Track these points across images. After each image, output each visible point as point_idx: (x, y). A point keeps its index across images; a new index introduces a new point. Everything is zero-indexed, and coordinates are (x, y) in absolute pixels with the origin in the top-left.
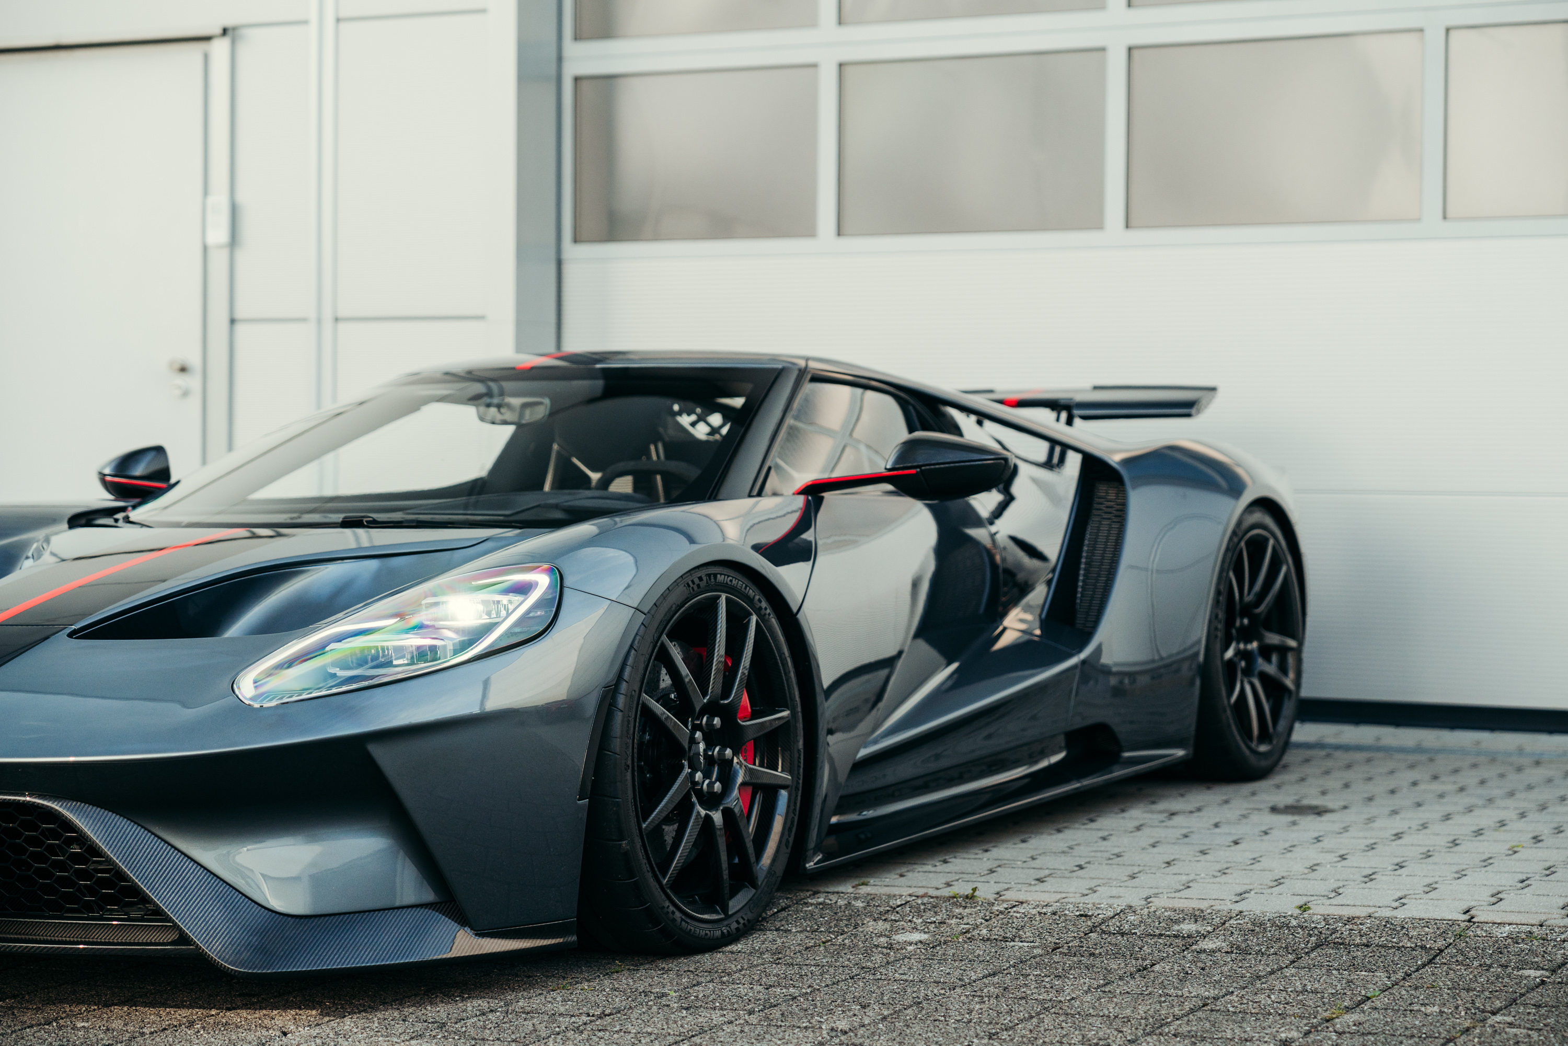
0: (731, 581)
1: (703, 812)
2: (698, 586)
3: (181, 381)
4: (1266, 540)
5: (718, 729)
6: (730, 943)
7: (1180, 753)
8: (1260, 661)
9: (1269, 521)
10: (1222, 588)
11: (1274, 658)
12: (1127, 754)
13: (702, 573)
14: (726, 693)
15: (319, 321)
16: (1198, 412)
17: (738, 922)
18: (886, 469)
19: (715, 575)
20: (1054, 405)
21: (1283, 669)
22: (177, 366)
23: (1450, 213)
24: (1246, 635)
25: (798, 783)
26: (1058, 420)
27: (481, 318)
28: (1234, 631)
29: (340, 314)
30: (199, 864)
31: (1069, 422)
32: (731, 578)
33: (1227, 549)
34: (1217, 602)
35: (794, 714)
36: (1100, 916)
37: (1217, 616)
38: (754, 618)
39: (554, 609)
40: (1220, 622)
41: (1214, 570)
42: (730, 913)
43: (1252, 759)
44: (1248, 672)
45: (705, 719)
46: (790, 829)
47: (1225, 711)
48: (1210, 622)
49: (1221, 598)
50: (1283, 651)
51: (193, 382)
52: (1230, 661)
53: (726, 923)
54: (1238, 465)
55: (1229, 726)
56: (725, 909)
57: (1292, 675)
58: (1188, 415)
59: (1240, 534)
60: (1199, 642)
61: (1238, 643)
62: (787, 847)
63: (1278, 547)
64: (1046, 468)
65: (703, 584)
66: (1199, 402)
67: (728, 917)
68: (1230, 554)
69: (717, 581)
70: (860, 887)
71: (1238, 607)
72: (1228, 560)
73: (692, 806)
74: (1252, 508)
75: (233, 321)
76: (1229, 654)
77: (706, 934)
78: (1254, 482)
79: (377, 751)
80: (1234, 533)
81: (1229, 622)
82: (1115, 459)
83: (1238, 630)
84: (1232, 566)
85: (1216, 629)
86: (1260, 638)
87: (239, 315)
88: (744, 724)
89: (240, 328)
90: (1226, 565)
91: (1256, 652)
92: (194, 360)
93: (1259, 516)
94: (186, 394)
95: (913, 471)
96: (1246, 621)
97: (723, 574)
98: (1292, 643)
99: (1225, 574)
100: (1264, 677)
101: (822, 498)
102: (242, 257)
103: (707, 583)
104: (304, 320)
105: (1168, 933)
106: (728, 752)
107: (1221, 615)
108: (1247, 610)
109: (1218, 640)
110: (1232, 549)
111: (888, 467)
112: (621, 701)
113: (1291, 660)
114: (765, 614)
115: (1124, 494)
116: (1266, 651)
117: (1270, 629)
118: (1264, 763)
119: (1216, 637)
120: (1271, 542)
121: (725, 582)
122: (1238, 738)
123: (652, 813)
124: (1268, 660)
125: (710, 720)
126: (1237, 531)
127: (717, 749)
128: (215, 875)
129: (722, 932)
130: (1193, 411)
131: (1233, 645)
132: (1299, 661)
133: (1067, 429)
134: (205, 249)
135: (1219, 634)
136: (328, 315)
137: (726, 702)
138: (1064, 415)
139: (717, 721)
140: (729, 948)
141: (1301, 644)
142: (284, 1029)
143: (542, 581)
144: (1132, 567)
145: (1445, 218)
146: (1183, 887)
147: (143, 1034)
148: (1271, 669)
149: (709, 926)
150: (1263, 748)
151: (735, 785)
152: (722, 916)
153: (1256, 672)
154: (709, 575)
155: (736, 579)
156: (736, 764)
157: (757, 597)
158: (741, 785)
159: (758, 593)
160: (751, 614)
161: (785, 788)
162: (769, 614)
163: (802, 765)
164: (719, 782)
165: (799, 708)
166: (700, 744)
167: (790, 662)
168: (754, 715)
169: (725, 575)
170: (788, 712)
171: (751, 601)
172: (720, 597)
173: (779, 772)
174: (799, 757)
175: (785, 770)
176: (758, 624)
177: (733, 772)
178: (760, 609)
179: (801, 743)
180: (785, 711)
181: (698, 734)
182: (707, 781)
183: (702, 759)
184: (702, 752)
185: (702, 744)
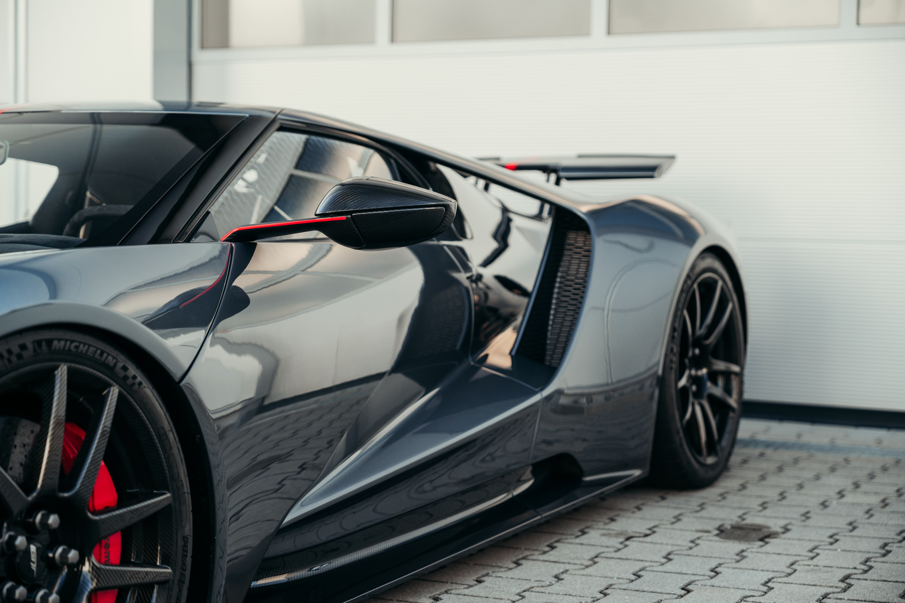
0: (77, 347)
2: (19, 356)
4: (716, 282)
7: (637, 473)
8: (709, 384)
9: (718, 265)
10: (677, 325)
11: (721, 382)
12: (588, 479)
13: (28, 340)
14: (66, 483)
16: (660, 175)
18: (316, 215)
19: (49, 342)
20: (546, 169)
21: (728, 390)
23: (862, 21)
24: (698, 363)
25: (183, 575)
26: (548, 180)
28: (687, 361)
31: (558, 183)
32: (77, 344)
33: (682, 291)
34: (672, 338)
35: (177, 496)
37: (672, 350)
38: (114, 392)
40: (675, 355)
41: (670, 310)
43: (701, 472)
44: (698, 395)
45: (38, 517)
47: (678, 433)
48: (666, 355)
49: (676, 334)
50: (727, 375)
52: (684, 388)
54: (692, 217)
55: (681, 445)
57: (735, 395)
58: (652, 177)
59: (693, 277)
60: (658, 363)
61: (690, 369)
63: (725, 289)
64: (537, 220)
65: (27, 354)
66: (660, 167)
68: (684, 295)
69: (53, 348)
71: (691, 339)
72: (682, 300)
74: (704, 255)
76: (683, 382)
78: (706, 232)
80: (688, 276)
81: (683, 353)
82: (582, 210)
83: (690, 360)
84: (686, 305)
85: (671, 361)
86: (708, 365)
88: (97, 518)
90: (681, 306)
91: (706, 377)
93: (711, 262)
95: (344, 217)
96: (697, 351)
97: (63, 339)
98: (735, 368)
99: (679, 313)
100: (712, 399)
101: (256, 244)
103: (35, 350)
106: (73, 555)
107: (676, 349)
108: (698, 342)
109: (673, 371)
110: (686, 290)
111: (318, 213)
113: (735, 384)
114: (133, 384)
115: (590, 241)
116: (713, 376)
117: (717, 357)
118: (711, 474)
119: (671, 368)
120: (720, 283)
121: (67, 348)
122: (689, 455)
124: (715, 383)
125: (45, 518)
126: (691, 275)
127: (60, 550)
130: (656, 174)
131: (687, 373)
132: (741, 383)
133: (556, 188)
135: (674, 366)
137: (66, 495)
138: (553, 177)
139: (53, 520)
141: (742, 368)
144: (595, 308)
145: (858, 23)
148: (717, 391)
150: (710, 460)
151: (82, 593)
153: (705, 395)
154: (39, 343)
155: (85, 344)
156: (86, 568)
157: (120, 365)
158: (93, 592)
159: (122, 360)
160: (109, 385)
161: (163, 583)
162: (140, 384)
163: (190, 554)
164: (58, 593)
165: (187, 488)
166: (28, 551)
167: (172, 437)
168: (122, 502)
169: (66, 341)
170: (168, 495)
171: (110, 370)
172: (57, 368)
173: (155, 566)
174: (185, 546)
175: (166, 562)
176: (121, 396)
177: (82, 578)
178: (126, 378)
179: (188, 529)
180: (164, 494)
181: (20, 541)
182: (41, 593)
183: (34, 566)
184: (34, 558)
185: (33, 548)
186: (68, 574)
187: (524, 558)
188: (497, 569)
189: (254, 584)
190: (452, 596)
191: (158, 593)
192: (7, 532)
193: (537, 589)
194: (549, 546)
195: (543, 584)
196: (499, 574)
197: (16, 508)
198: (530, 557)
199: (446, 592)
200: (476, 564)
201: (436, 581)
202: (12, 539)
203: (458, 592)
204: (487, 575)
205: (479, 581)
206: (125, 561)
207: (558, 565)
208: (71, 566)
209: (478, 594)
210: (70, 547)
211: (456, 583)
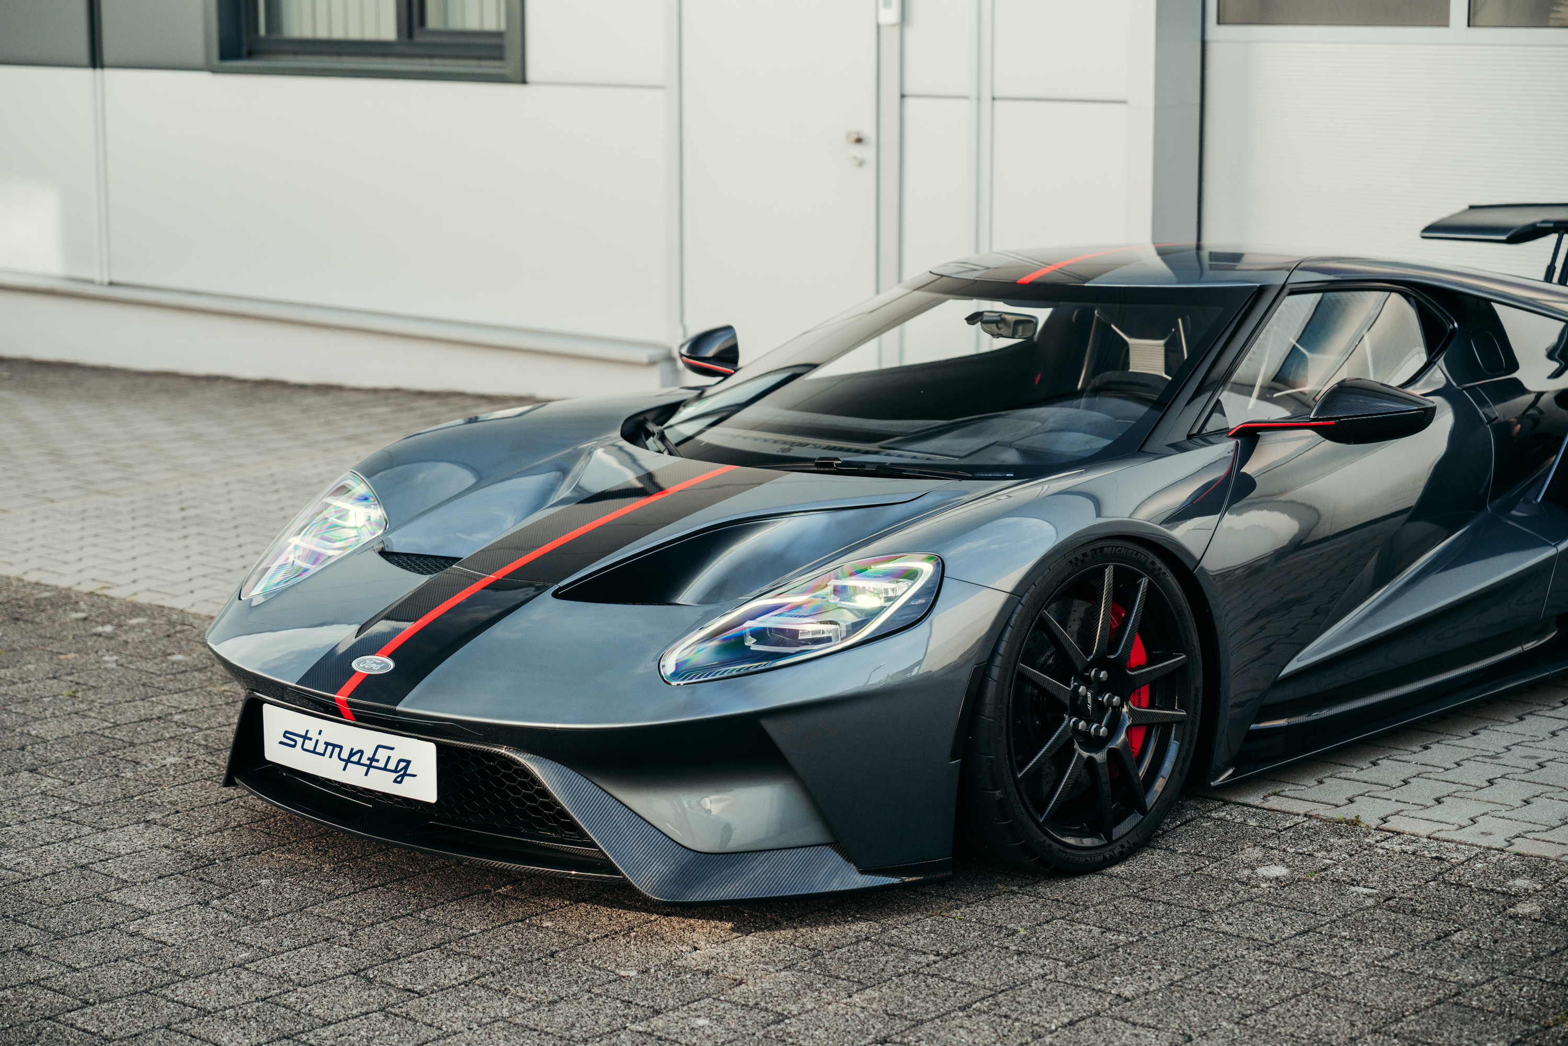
0: (1120, 551)
1: (1086, 754)
2: (1083, 562)
3: (858, 150)
5: (1104, 682)
6: (1111, 865)
13: (1088, 550)
14: (1113, 648)
15: (979, 99)
17: (1122, 846)
19: (1102, 549)
22: (855, 137)
25: (1195, 717)
27: (1124, 102)
29: (996, 95)
30: (629, 809)
32: (1121, 548)
35: (1191, 657)
36: (1452, 860)
38: (1144, 582)
39: (933, 598)
42: (1114, 838)
45: (1093, 672)
46: (1185, 760)
51: (867, 152)
53: (1109, 848)
56: (1109, 836)
62: (1180, 774)
65: (1087, 560)
67: (1111, 841)
69: (1104, 553)
70: (1270, 798)
73: (1074, 751)
75: (903, 96)
77: (1086, 861)
79: (769, 726)
87: (908, 90)
88: (1132, 673)
89: (909, 102)
92: (869, 132)
94: (861, 163)
95: (1332, 422)
97: (1111, 547)
102: (910, 34)
103: (1092, 557)
104: (966, 97)
105: (1499, 889)
106: (1116, 699)
112: (995, 672)
114: (1159, 574)
121: (1113, 553)
123: (1027, 764)
125: (1098, 673)
127: (1107, 696)
128: (642, 818)
129: (1104, 857)
134: (878, 27)
136: (986, 96)
137: (1112, 657)
139: (1103, 674)
140: (1109, 870)
142: (696, 945)
143: (927, 569)
146: (1560, 823)
147: (587, 940)
149: (1092, 852)
151: (1122, 727)
152: (1106, 842)
154: (1095, 550)
155: (1126, 547)
156: (1125, 710)
157: (1150, 561)
158: (1129, 727)
159: (1152, 557)
160: (1142, 576)
161: (1180, 722)
162: (1164, 573)
163: (1200, 701)
164: (1106, 726)
165: (1198, 651)
166: (1086, 695)
167: (1188, 612)
168: (1150, 662)
169: (1113, 547)
170: (1184, 656)
171: (1142, 565)
172: (1106, 567)
173: (1174, 710)
174: (1197, 695)
175: (1181, 707)
176: (1150, 584)
177: (1122, 717)
178: (1154, 570)
179: (1199, 682)
180: (1181, 656)
181: (1082, 689)
182: (1094, 726)
183: (1090, 707)
184: (1090, 701)
185: (1089, 694)
186: (1111, 713)
187: (1531, 713)
188: (1497, 723)
189: (1253, 726)
190: (1442, 746)
191: (1176, 730)
192: (1074, 682)
193: (1526, 744)
194: (1562, 702)
195: (1536, 739)
196: (1498, 728)
197: (1080, 666)
198: (1537, 713)
199: (1438, 742)
200: (1478, 717)
201: (1432, 732)
202: (1076, 688)
203: (1449, 742)
204: (1485, 728)
205: (1474, 734)
206: (1151, 706)
207: (1561, 721)
208: (1114, 708)
209: (1468, 745)
210: (1114, 695)
211: (1451, 735)
